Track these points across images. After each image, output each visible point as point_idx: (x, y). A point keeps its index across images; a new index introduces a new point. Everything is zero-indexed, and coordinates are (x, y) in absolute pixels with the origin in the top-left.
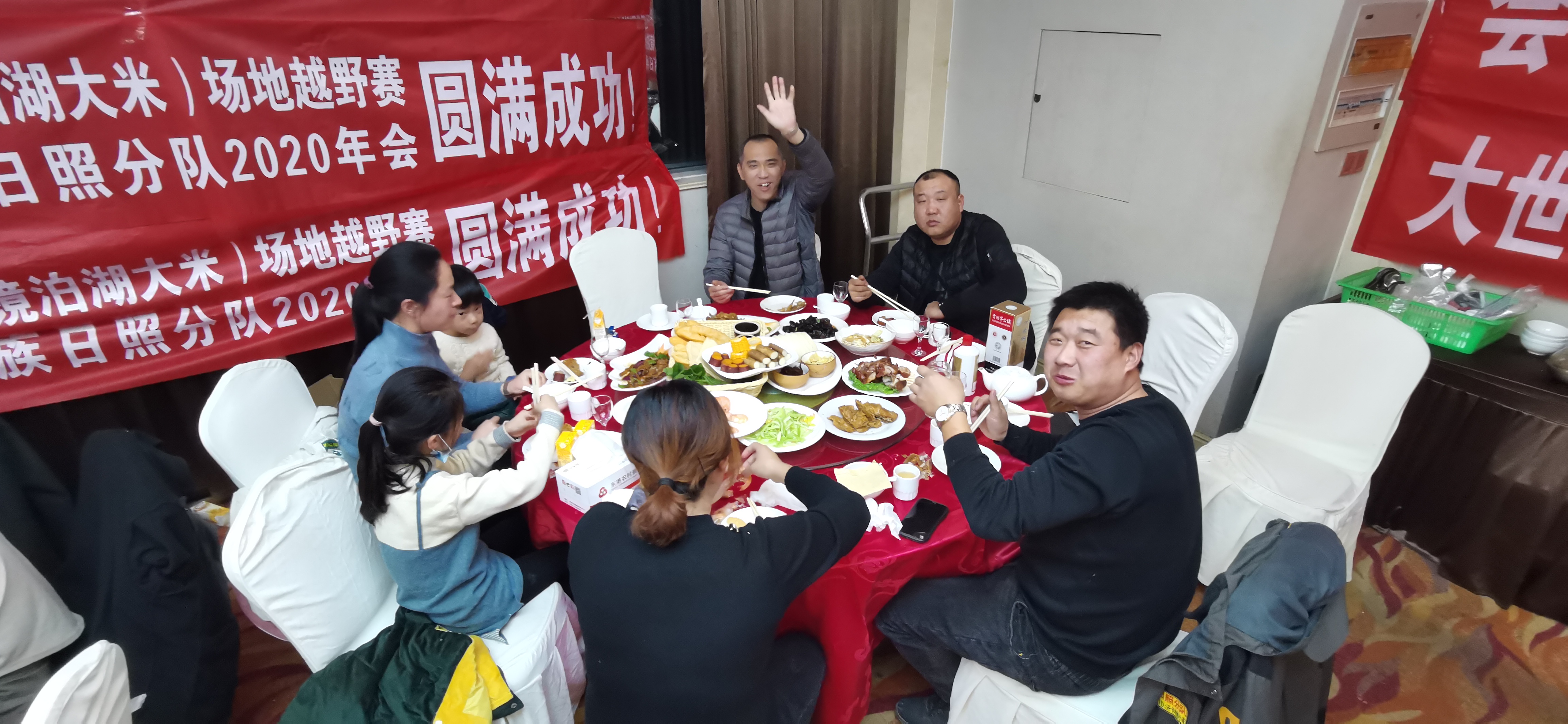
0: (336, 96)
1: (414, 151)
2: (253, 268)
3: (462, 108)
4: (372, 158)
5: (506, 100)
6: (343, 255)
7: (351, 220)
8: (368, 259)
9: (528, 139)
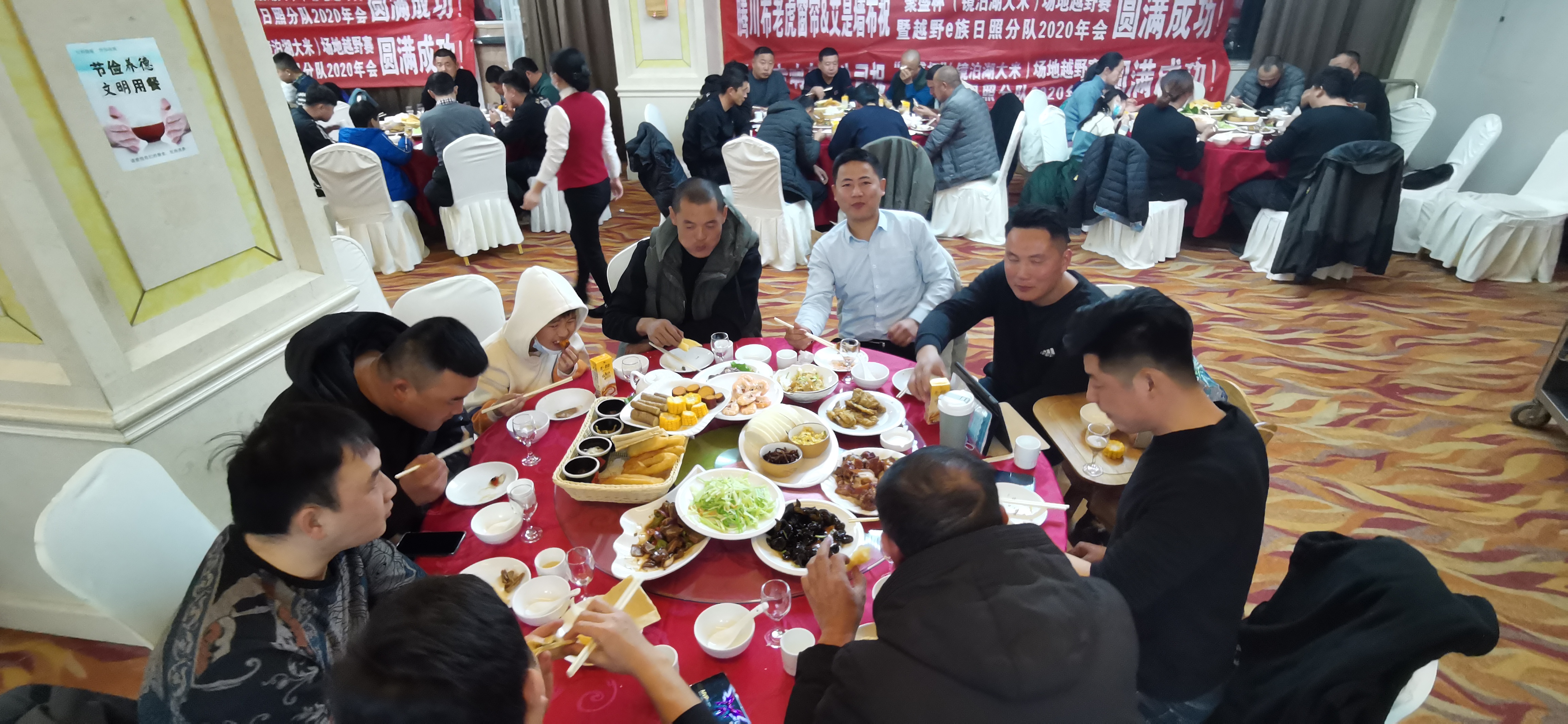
0: (1084, 6)
1: (1105, 33)
2: (1031, 73)
3: (1132, 15)
4: (1087, 34)
5: (1152, 13)
6: (1063, 74)
7: (1070, 60)
8: (1071, 77)
9: (1157, 32)
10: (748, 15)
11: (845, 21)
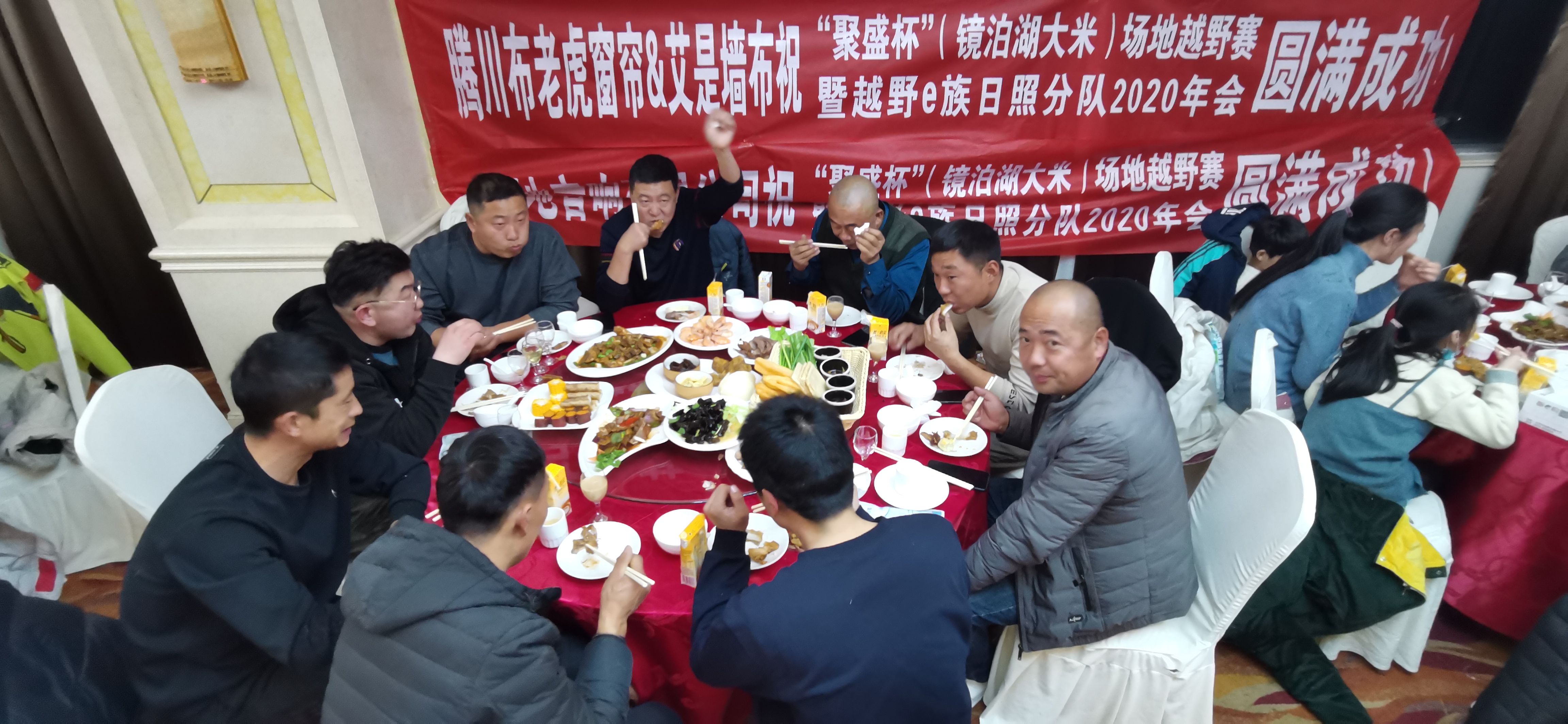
0: (1204, 49)
1: (1238, 101)
3: (1293, 65)
4: (1204, 103)
5: (1333, 60)
6: (1152, 183)
9: (1335, 99)
10: (477, 69)
11: (703, 82)
